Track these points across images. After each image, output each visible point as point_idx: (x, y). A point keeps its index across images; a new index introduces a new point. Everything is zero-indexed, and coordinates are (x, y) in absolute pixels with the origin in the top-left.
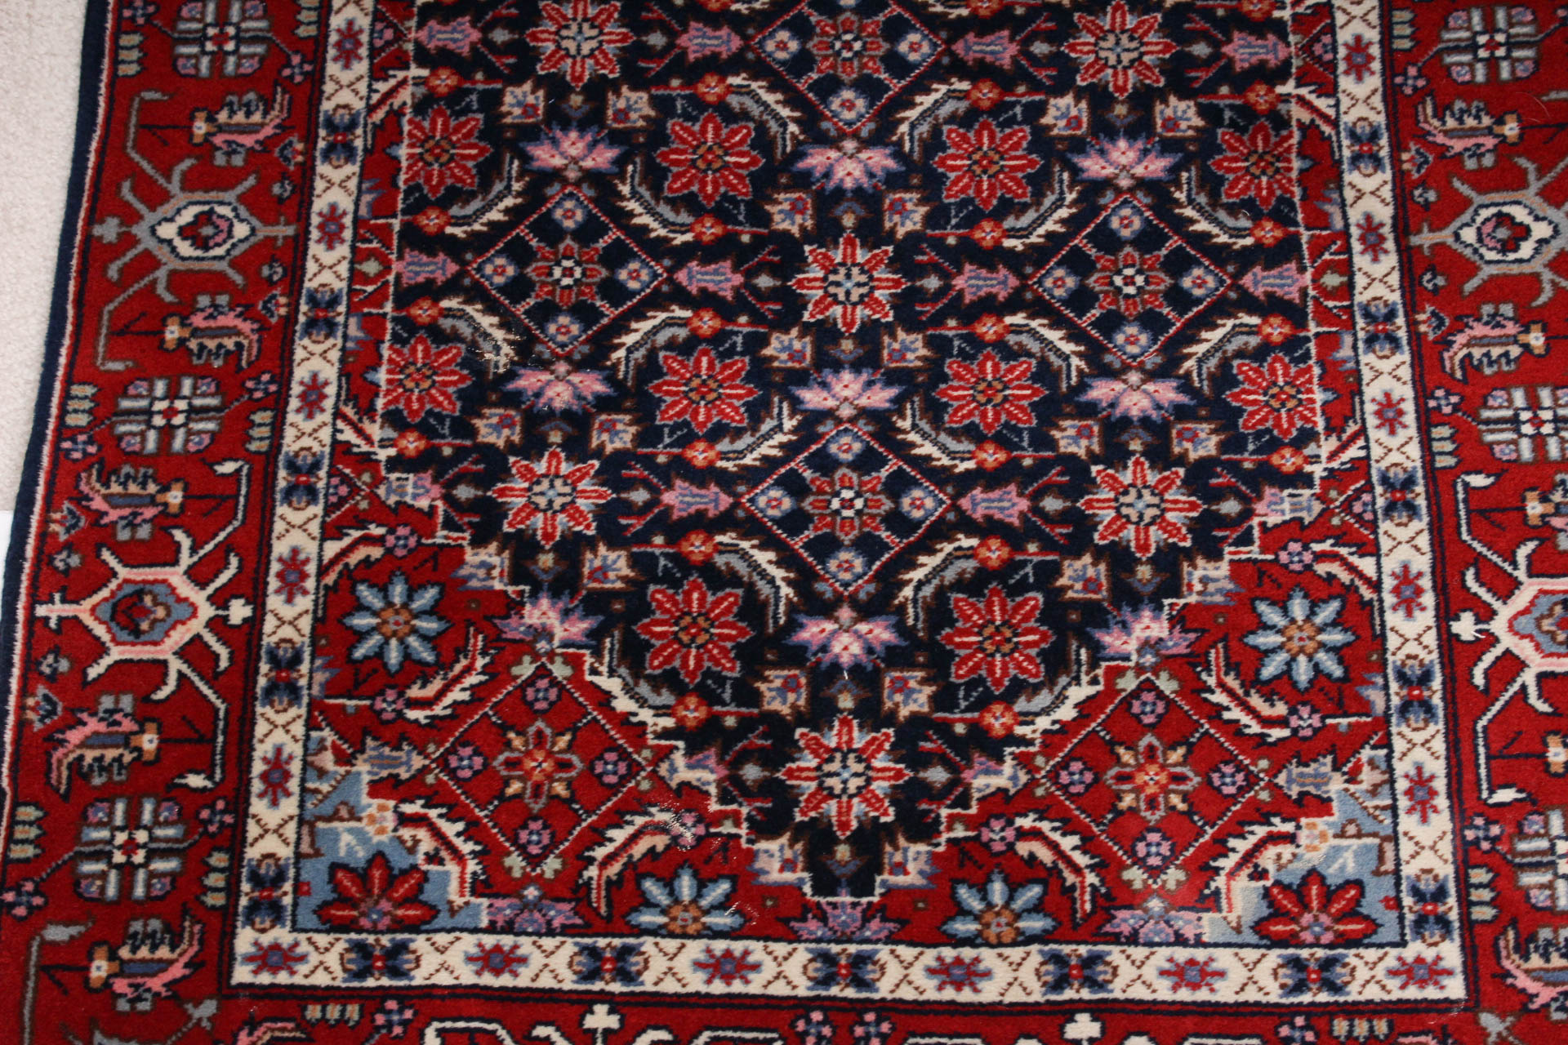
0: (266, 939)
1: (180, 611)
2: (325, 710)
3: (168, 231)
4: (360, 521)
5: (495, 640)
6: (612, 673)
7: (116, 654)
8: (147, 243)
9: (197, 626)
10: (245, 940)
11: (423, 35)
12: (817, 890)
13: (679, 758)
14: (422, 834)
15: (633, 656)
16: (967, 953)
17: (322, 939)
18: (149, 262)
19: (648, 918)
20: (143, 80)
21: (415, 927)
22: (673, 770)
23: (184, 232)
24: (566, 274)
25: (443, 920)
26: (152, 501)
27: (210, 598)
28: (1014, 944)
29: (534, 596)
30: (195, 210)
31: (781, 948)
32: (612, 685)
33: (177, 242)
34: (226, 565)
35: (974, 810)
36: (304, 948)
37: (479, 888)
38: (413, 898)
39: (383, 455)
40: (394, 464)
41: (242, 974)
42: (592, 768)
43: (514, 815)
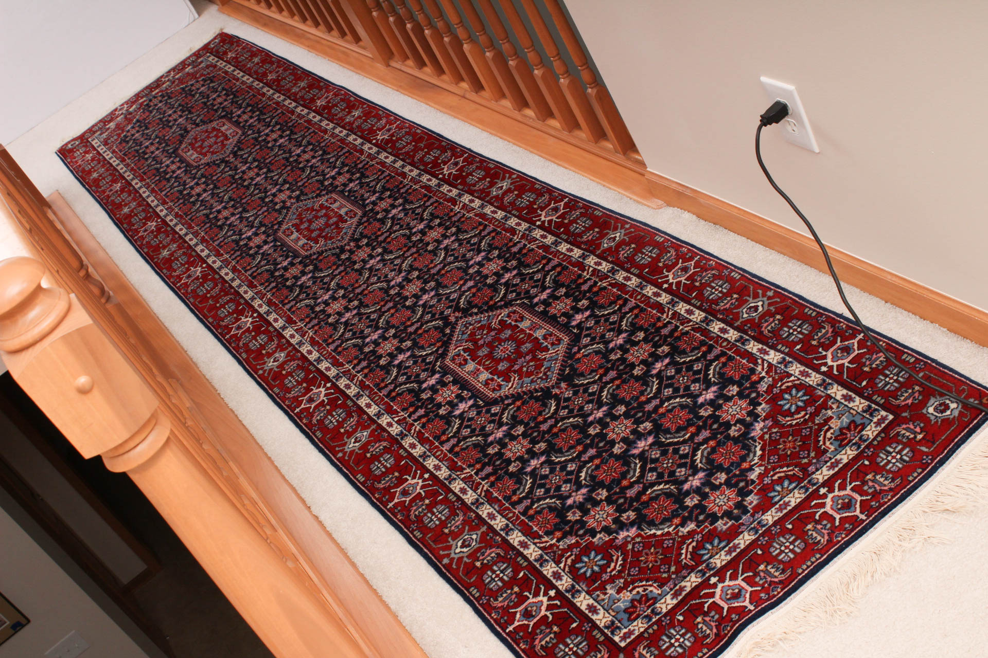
0: (621, 635)
1: (539, 605)
2: (592, 591)
3: (458, 550)
4: (562, 556)
5: (617, 548)
6: (650, 530)
7: (532, 623)
8: (456, 556)
9: (546, 603)
10: (617, 639)
11: (480, 476)
12: (737, 521)
13: (682, 529)
14: (637, 589)
15: (651, 524)
16: (781, 502)
17: (635, 623)
18: (460, 559)
19: (706, 557)
20: (425, 535)
21: (654, 603)
22: (682, 532)
23: (462, 547)
24: (555, 479)
25: (659, 598)
26: (511, 594)
27: (544, 596)
28: (790, 493)
29: (618, 534)
30: (461, 542)
31: (741, 537)
32: (653, 531)
33: (462, 550)
34: (541, 588)
35: (757, 481)
36: (632, 629)
37: (661, 586)
38: (648, 600)
39: (554, 541)
40: (558, 541)
41: (623, 644)
42: (663, 547)
43: (656, 569)
